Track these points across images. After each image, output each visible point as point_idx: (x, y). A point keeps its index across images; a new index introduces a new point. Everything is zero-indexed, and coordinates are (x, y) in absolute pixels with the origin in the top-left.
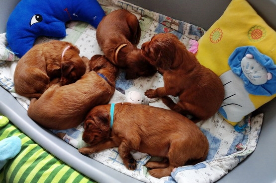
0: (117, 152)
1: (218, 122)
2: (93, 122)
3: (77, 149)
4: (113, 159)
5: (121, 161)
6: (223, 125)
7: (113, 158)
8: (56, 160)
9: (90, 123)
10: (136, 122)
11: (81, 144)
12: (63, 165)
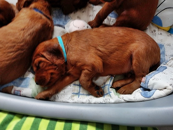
0: (78, 85)
1: (155, 31)
2: (43, 59)
3: (33, 98)
4: (77, 94)
5: (85, 92)
6: (159, 32)
7: (76, 92)
8: (11, 116)
9: (40, 62)
10: (92, 45)
11: (35, 91)
12: (24, 118)
